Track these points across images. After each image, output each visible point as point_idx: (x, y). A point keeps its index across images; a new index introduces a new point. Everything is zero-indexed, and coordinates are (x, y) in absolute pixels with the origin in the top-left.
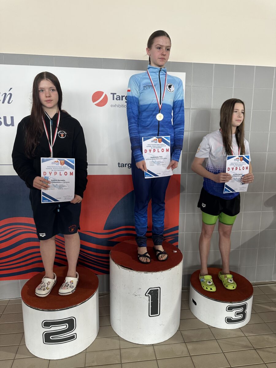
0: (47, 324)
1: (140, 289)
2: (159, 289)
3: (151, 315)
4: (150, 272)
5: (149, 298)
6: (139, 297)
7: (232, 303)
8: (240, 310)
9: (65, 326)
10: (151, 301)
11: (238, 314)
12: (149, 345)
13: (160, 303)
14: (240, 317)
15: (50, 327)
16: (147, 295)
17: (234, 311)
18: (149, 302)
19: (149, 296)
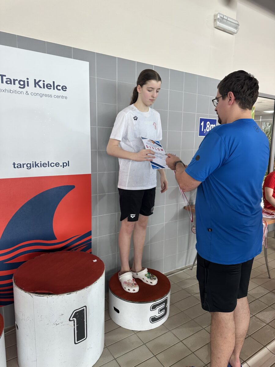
1: (62, 315)
3: (77, 341)
4: (74, 291)
5: (74, 322)
6: (61, 324)
7: (156, 301)
8: (162, 306)
10: (77, 325)
11: (161, 310)
13: (86, 324)
14: (163, 312)
16: (71, 319)
17: (158, 309)
18: (74, 327)
19: (74, 320)
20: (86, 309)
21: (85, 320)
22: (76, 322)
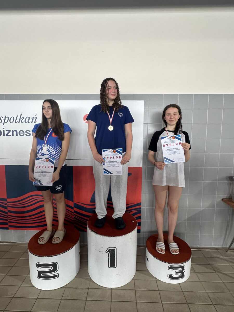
0: (39, 265)
1: (102, 247)
2: (115, 249)
3: (110, 266)
4: (109, 236)
5: (108, 254)
6: (101, 252)
7: (172, 264)
8: (180, 270)
9: (51, 268)
10: (110, 257)
11: (177, 273)
12: (109, 288)
13: (116, 259)
14: (179, 275)
15: (41, 268)
16: (107, 252)
17: (174, 271)
18: (108, 257)
19: (108, 253)
20: (116, 250)
21: (115, 256)
22: (109, 254)
